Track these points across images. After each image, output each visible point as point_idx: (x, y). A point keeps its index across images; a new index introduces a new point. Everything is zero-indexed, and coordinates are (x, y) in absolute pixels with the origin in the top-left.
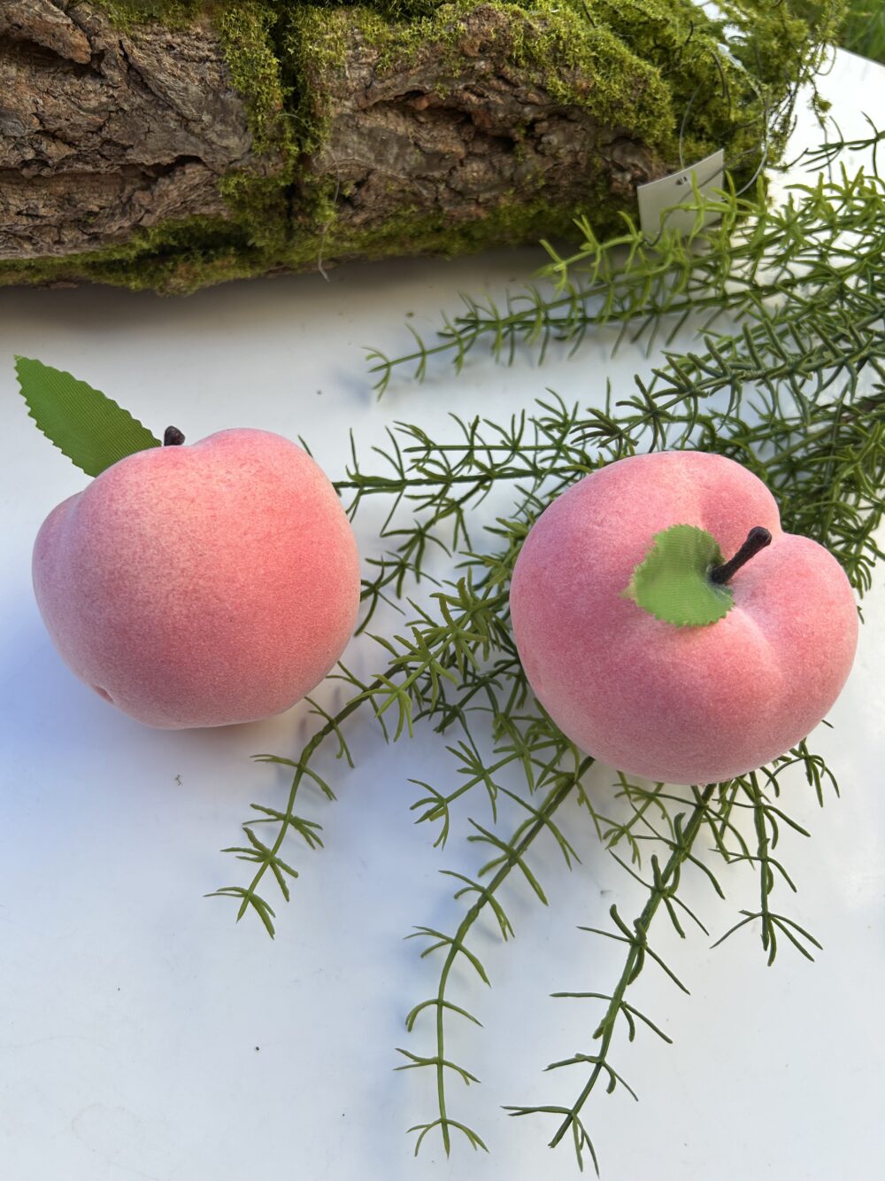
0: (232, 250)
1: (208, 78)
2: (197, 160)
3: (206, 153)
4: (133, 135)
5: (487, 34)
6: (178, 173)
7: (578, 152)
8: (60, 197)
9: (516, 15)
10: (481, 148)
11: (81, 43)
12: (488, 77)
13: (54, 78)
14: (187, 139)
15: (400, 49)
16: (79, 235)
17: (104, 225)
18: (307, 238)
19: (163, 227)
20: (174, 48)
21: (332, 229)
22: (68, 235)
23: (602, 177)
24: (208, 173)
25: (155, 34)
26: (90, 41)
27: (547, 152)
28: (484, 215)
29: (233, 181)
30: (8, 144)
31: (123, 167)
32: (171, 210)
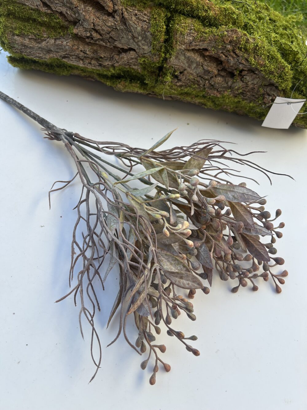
0: (139, 82)
1: (144, 27)
2: (134, 50)
3: (137, 49)
4: (118, 37)
5: (233, 38)
6: (128, 53)
7: (255, 85)
8: (94, 50)
9: (245, 35)
10: (223, 73)
11: (111, 6)
12: (230, 51)
13: (101, 14)
14: (133, 43)
15: (204, 34)
16: (96, 63)
17: (104, 62)
18: (161, 85)
19: (120, 68)
20: (137, 15)
21: (169, 84)
22: (93, 62)
23: (262, 95)
24: (137, 55)
25: (133, 10)
26: (114, 6)
27: (244, 81)
28: (219, 96)
29: (143, 59)
30: (83, 30)
31: (114, 47)
32: (124, 64)
